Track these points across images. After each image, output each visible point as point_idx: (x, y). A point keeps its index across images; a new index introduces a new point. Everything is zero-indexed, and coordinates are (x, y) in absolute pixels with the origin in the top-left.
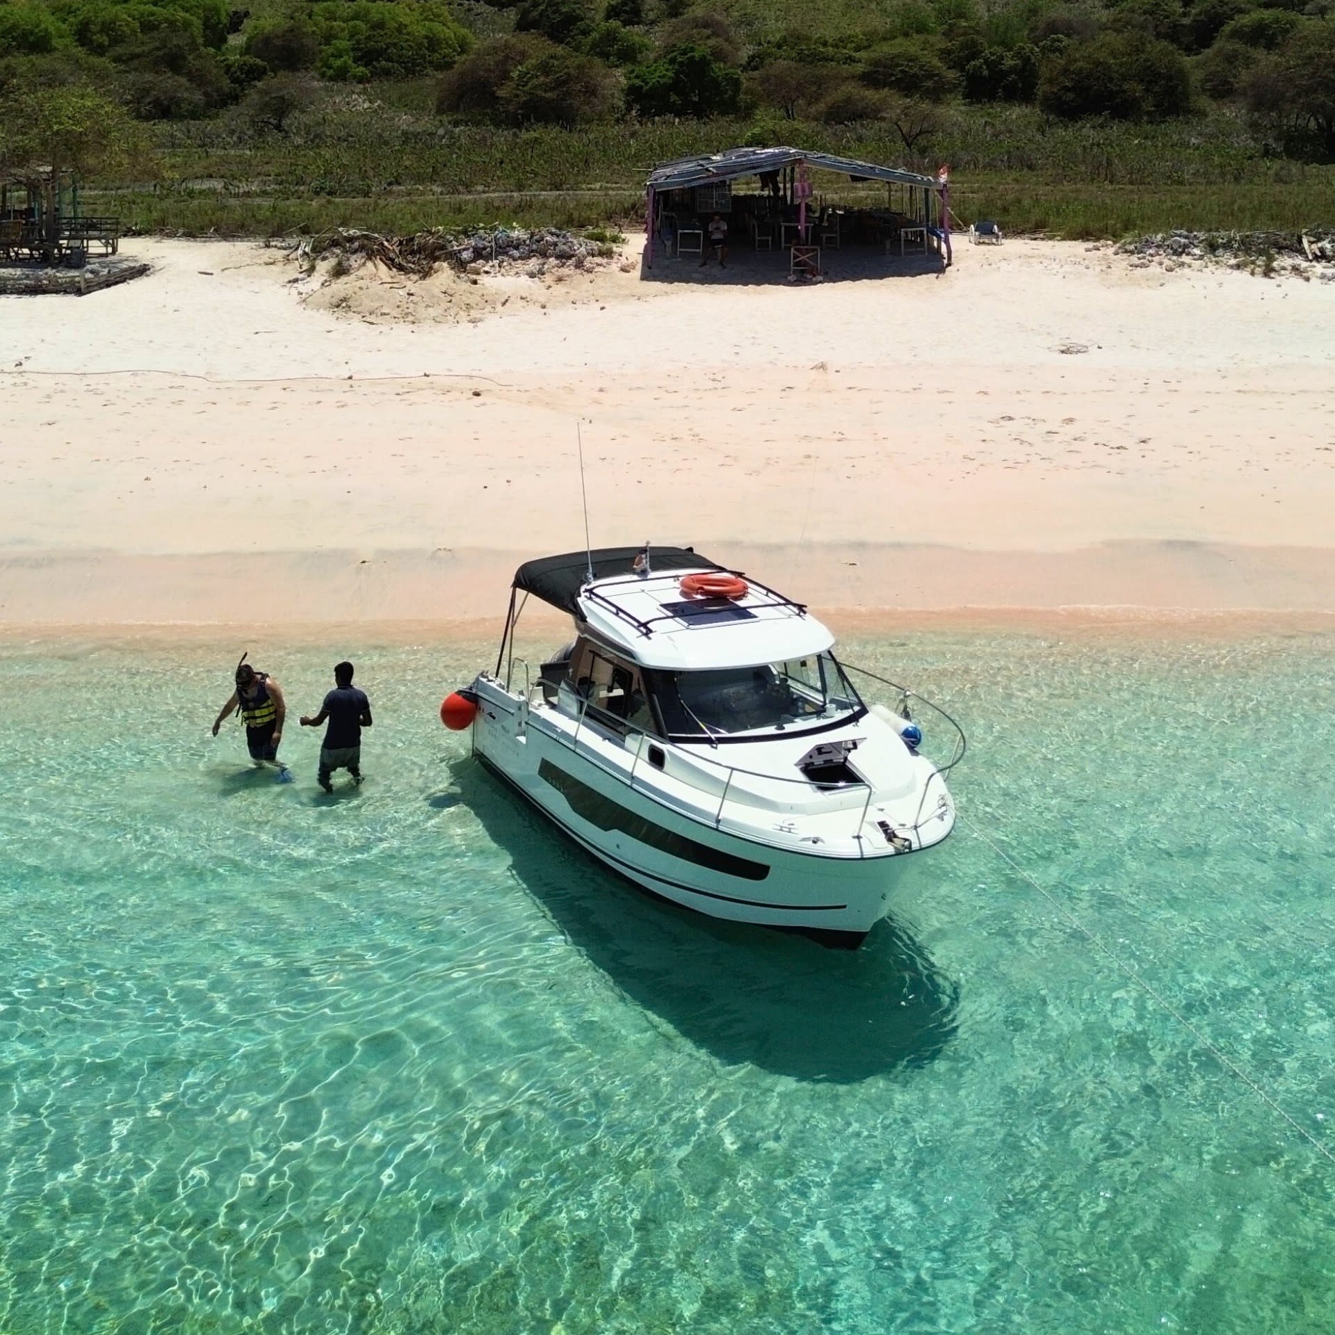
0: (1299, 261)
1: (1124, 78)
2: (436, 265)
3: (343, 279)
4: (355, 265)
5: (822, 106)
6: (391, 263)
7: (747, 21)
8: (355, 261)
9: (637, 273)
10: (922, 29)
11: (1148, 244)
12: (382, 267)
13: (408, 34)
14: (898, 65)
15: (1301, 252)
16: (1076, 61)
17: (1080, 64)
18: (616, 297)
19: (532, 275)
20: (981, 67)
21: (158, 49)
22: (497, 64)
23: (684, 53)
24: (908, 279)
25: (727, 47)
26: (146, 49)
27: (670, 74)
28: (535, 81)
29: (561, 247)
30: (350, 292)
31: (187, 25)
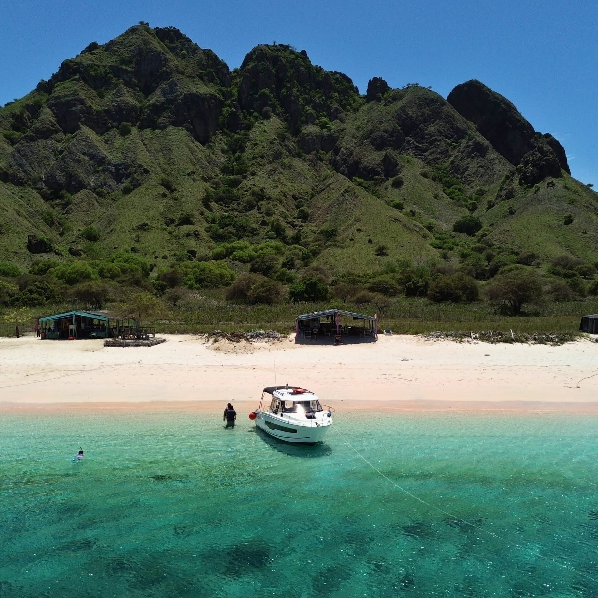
0: (470, 339)
1: (456, 289)
2: (241, 340)
3: (217, 343)
4: (220, 339)
5: (355, 298)
6: (229, 339)
7: (331, 268)
8: (220, 338)
9: (294, 342)
10: (393, 271)
11: (430, 335)
12: (227, 340)
13: (213, 273)
14: (381, 284)
15: (471, 337)
16: (440, 283)
17: (441, 284)
18: (288, 348)
19: (266, 342)
20: (411, 285)
21: (131, 279)
22: (246, 284)
23: (309, 280)
24: (366, 344)
25: (324, 278)
26: (128, 278)
27: (304, 287)
28: (259, 290)
29: (274, 335)
30: (219, 346)
31: (137, 270)
